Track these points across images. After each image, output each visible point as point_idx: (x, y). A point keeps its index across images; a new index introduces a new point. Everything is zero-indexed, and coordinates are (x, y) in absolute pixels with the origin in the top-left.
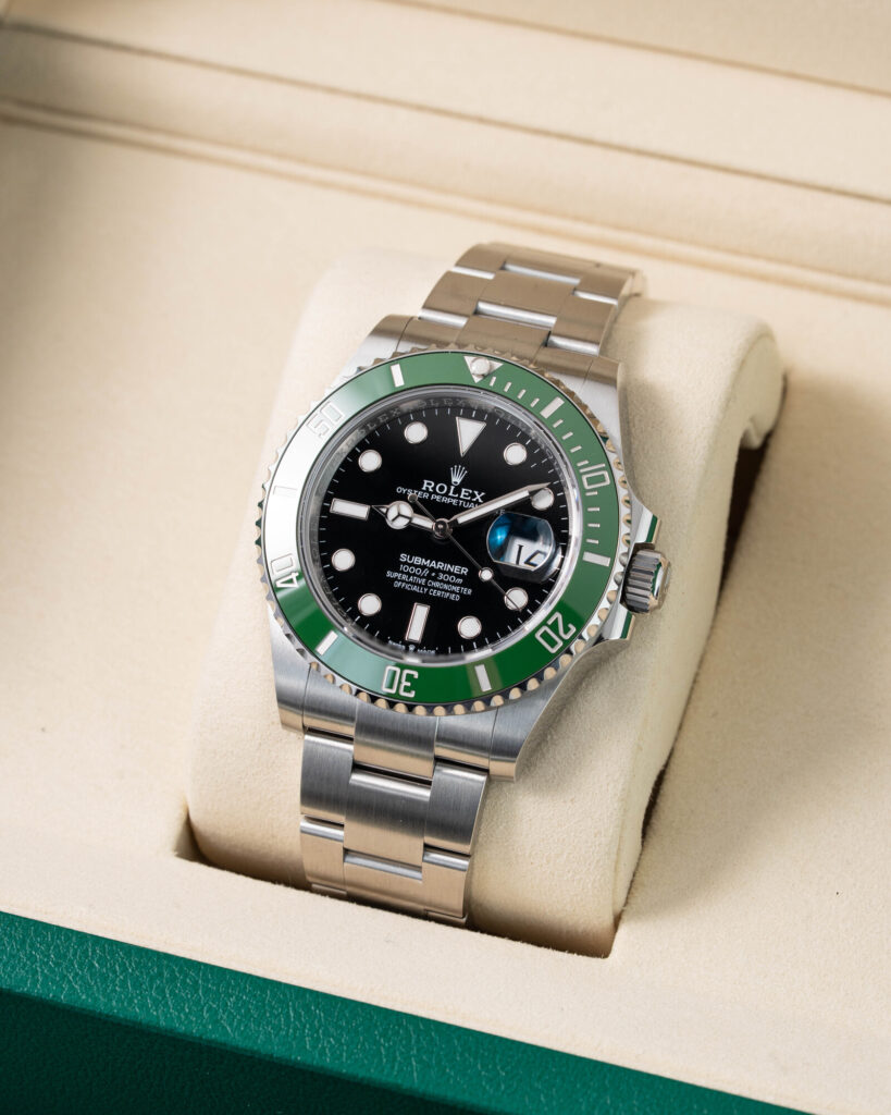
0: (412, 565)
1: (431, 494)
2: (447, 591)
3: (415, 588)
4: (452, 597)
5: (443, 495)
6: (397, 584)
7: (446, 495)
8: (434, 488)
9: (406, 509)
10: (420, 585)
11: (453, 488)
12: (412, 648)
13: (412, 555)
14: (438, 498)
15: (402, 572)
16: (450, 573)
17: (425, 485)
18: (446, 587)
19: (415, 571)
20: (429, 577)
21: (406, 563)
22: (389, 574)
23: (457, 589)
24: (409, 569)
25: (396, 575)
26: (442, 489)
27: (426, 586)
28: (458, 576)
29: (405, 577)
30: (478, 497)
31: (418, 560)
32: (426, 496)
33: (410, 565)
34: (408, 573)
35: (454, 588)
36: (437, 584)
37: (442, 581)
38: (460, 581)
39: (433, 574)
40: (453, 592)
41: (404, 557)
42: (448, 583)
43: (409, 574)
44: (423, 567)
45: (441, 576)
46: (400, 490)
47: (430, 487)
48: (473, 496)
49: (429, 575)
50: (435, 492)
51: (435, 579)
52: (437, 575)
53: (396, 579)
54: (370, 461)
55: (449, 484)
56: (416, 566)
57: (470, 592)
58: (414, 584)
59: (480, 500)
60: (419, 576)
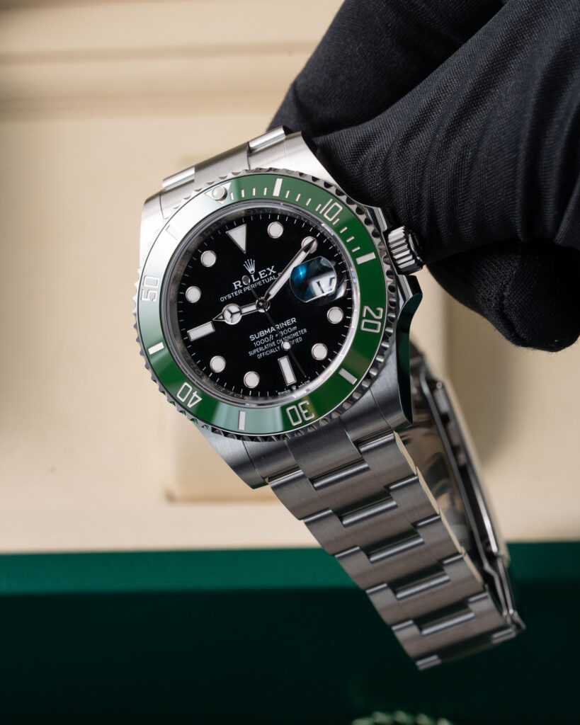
0: (260, 338)
2: (291, 340)
3: (272, 351)
4: (297, 341)
5: (250, 284)
6: (260, 356)
8: (242, 284)
9: (234, 308)
10: (274, 347)
11: (252, 276)
12: (294, 388)
13: (256, 332)
14: (248, 288)
15: (258, 347)
16: (286, 328)
17: (235, 286)
18: (289, 337)
19: (265, 340)
20: (275, 339)
21: (256, 340)
22: (251, 353)
23: (296, 334)
24: (260, 342)
25: (255, 351)
26: (246, 281)
27: (277, 345)
28: (292, 326)
29: (261, 349)
30: (271, 271)
31: (262, 333)
32: (240, 292)
33: (259, 339)
35: (294, 335)
37: (284, 336)
38: (295, 328)
39: (277, 335)
40: (296, 338)
41: (252, 338)
42: (289, 334)
43: (262, 345)
44: (268, 335)
45: (282, 333)
46: (223, 299)
47: (239, 285)
48: (268, 272)
49: (274, 337)
50: (244, 286)
51: (280, 337)
52: (279, 334)
53: (257, 353)
54: (193, 294)
55: (249, 275)
56: (263, 338)
57: (305, 331)
58: (269, 349)
59: (274, 272)
60: (269, 342)
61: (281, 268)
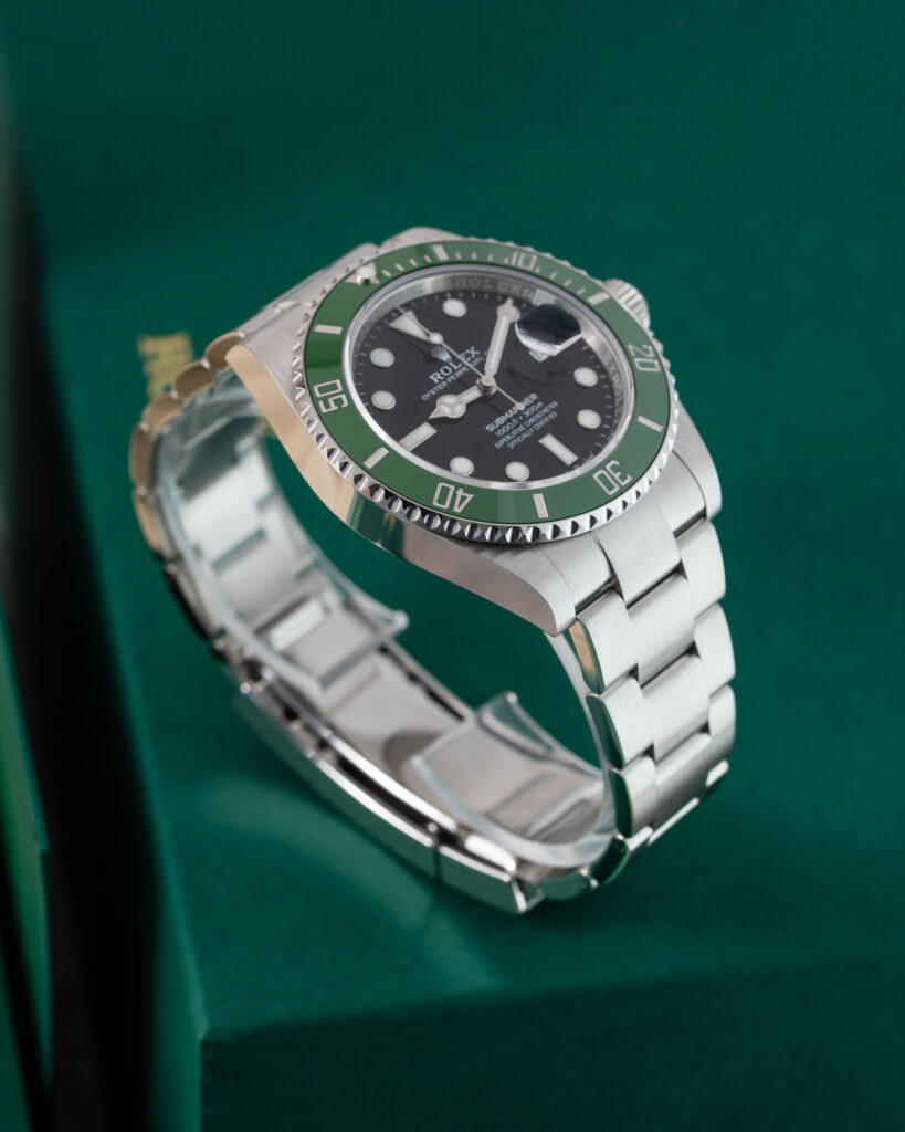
1: (445, 380)
2: (543, 418)
3: (524, 436)
4: (551, 416)
5: (453, 373)
6: (512, 445)
7: (454, 371)
8: (441, 375)
9: (449, 399)
10: (523, 432)
11: (451, 364)
13: (491, 421)
14: (452, 378)
15: (502, 436)
16: (528, 407)
17: (434, 379)
18: (538, 416)
19: (508, 427)
20: (521, 422)
21: (496, 430)
22: (498, 445)
23: (546, 410)
24: (503, 430)
25: (502, 442)
26: (446, 371)
27: (528, 428)
28: (535, 402)
29: (509, 437)
30: (473, 352)
31: (500, 421)
32: (444, 384)
33: (501, 427)
34: (506, 434)
35: (543, 412)
36: (532, 420)
37: (531, 416)
38: (540, 404)
39: (521, 417)
40: (547, 414)
41: (490, 428)
42: (536, 413)
43: (509, 433)
44: (509, 420)
45: (527, 414)
46: (425, 397)
47: (439, 377)
48: (469, 355)
49: (519, 421)
50: (446, 377)
51: (526, 419)
52: (524, 416)
53: (506, 444)
54: (384, 400)
55: (447, 364)
56: (505, 424)
57: (555, 404)
58: (519, 434)
59: (477, 353)
60: (515, 428)
61: (484, 346)
